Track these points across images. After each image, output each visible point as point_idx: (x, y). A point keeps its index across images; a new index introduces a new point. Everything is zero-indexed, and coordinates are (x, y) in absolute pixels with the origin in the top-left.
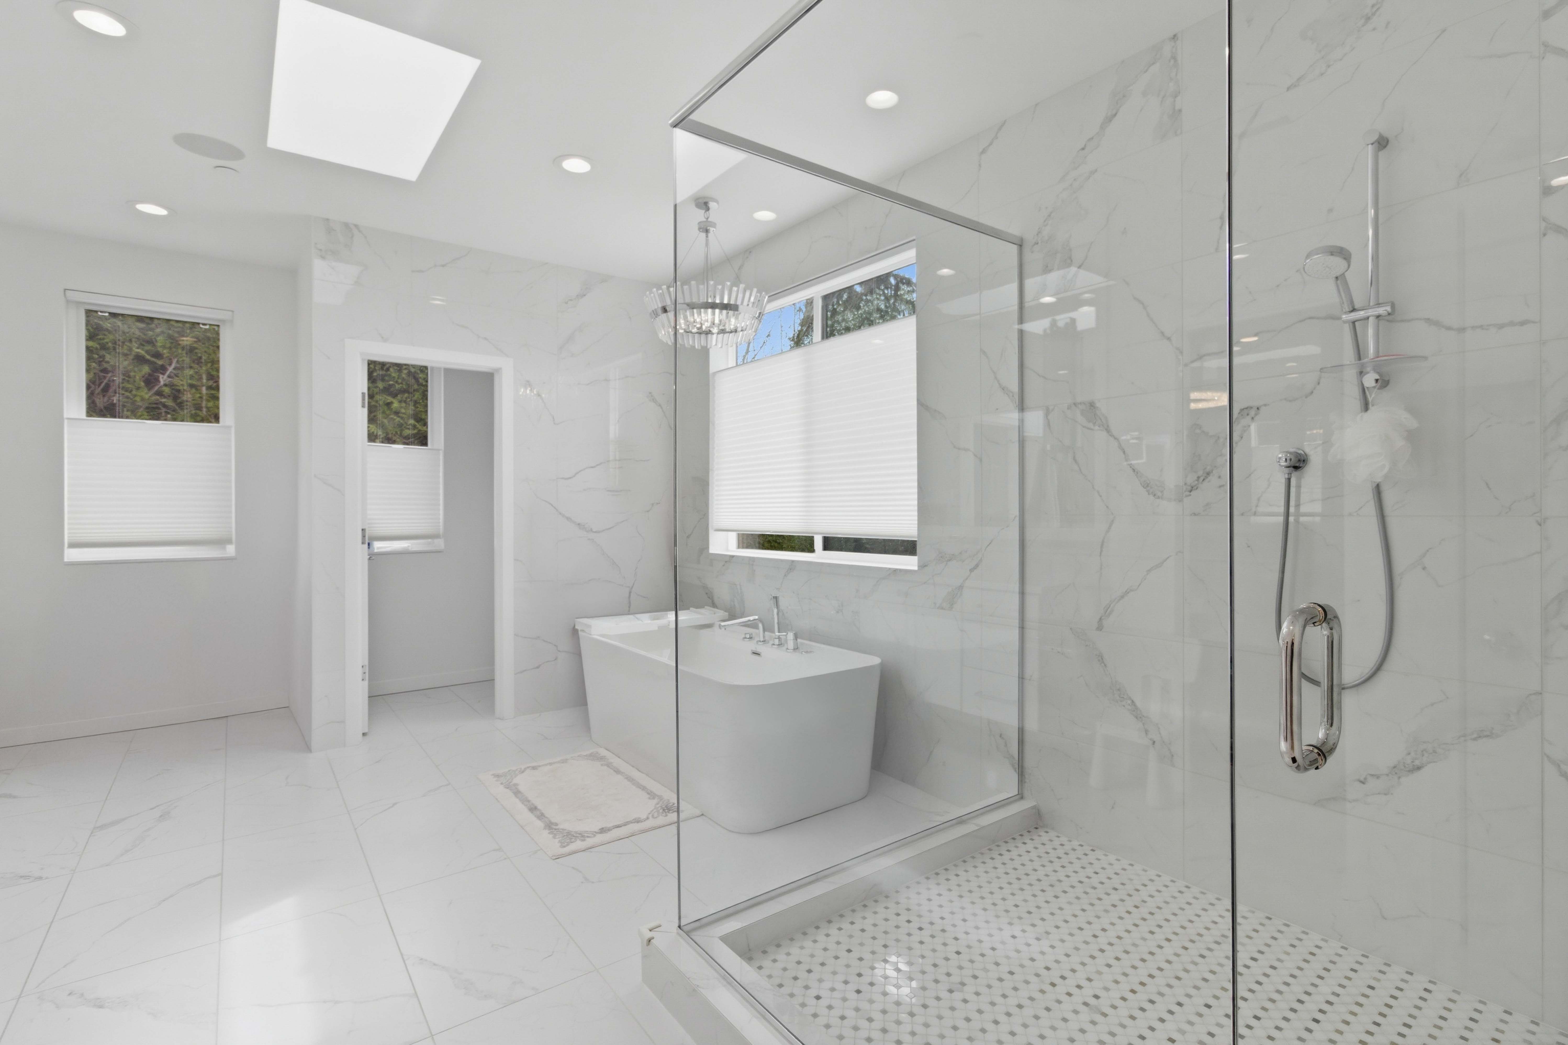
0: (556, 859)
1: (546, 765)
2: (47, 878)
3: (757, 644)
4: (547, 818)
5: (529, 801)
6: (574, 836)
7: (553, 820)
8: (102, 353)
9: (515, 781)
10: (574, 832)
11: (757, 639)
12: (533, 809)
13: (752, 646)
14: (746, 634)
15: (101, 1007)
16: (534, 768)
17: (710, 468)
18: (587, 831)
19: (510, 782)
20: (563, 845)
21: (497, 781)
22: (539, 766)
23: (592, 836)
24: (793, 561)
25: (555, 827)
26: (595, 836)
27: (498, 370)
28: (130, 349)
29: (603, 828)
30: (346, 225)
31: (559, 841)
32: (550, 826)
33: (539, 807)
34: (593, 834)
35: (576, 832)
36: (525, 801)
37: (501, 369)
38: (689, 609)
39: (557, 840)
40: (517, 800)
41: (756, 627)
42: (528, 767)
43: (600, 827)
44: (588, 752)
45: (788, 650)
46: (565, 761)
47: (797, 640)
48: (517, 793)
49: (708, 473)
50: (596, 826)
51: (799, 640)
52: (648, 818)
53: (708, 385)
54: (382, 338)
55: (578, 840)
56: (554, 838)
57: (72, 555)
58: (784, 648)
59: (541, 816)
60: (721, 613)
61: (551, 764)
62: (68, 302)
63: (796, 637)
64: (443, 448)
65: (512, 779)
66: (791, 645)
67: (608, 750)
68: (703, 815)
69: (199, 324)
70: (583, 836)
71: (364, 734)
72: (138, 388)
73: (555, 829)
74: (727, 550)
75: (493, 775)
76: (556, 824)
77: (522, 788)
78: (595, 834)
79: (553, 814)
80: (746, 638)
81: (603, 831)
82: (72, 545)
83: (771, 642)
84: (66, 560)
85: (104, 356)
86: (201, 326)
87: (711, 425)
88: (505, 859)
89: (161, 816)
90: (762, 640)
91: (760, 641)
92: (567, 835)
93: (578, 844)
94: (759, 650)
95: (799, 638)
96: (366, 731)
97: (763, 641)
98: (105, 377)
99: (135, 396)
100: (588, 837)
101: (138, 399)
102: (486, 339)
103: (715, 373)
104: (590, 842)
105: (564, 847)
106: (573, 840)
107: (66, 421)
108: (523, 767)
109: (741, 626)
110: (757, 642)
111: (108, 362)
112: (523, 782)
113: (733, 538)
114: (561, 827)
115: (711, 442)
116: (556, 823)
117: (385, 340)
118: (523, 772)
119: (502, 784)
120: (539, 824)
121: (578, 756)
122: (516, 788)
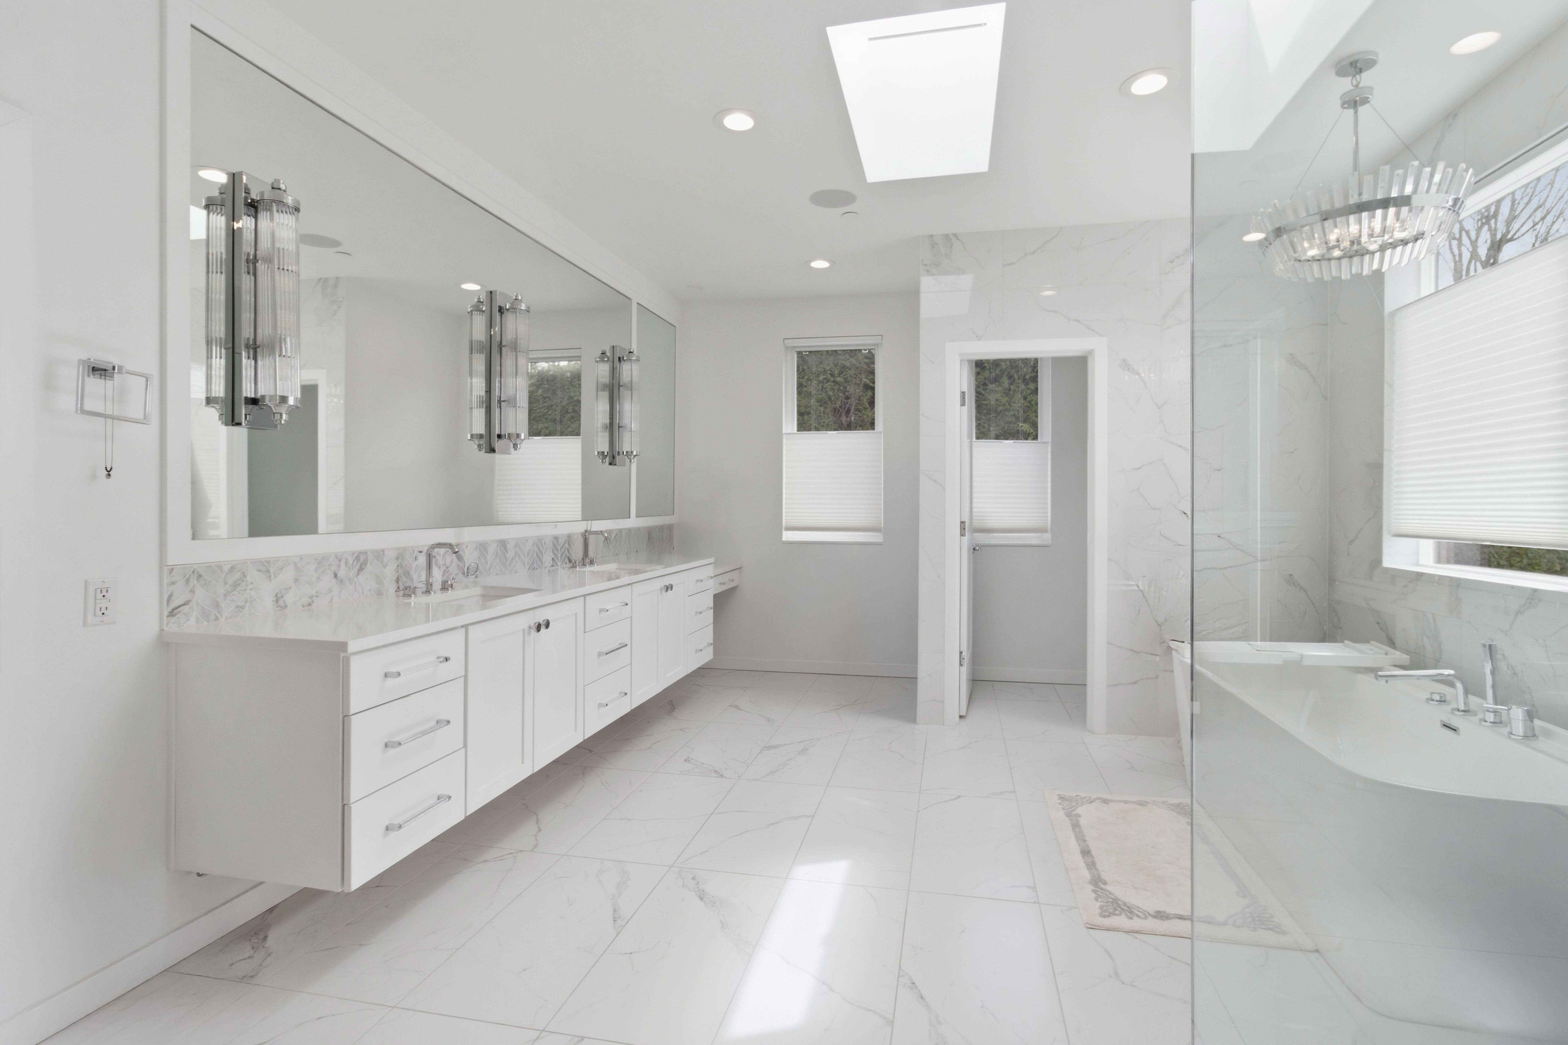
0: (1090, 928)
1: (1121, 801)
2: (725, 778)
3: (1452, 713)
4: (1097, 869)
5: (1085, 841)
6: (1120, 908)
7: (1104, 876)
8: (846, 385)
9: (1079, 811)
10: (1123, 902)
11: (1454, 706)
12: (1086, 852)
13: (1443, 714)
14: (1432, 693)
15: (701, 899)
16: (1105, 801)
17: (1386, 446)
18: (1139, 907)
19: (1073, 811)
20: (1104, 913)
21: (1060, 804)
22: (1111, 801)
23: (1143, 916)
24: (1535, 591)
25: (1102, 886)
26: (1146, 918)
27: (1091, 352)
28: (861, 380)
29: (1160, 912)
30: (947, 237)
31: (1101, 906)
32: (1097, 882)
33: (1094, 853)
34: (1145, 914)
35: (1125, 904)
36: (1081, 838)
37: (1093, 350)
38: (1343, 642)
39: (1098, 904)
40: (1072, 835)
41: (1452, 685)
42: (1099, 798)
43: (1158, 909)
44: (1176, 801)
45: (1513, 737)
46: (1142, 804)
47: (1532, 721)
48: (1076, 826)
49: (1381, 455)
50: (1151, 904)
51: (1537, 722)
52: (1224, 924)
53: (1381, 331)
54: (977, 337)
55: (1123, 914)
56: (1097, 899)
57: (788, 536)
58: (1505, 730)
59: (1091, 865)
60: (1398, 656)
61: (1126, 802)
62: (787, 348)
63: (1531, 716)
64: (1050, 441)
65: (1077, 808)
66: (1519, 728)
67: (1201, 806)
68: (1317, 951)
69: (861, 350)
70: (1131, 912)
71: (961, 717)
72: (866, 408)
73: (1101, 889)
74: (1417, 564)
75: (1059, 795)
76: (1105, 883)
77: (1083, 822)
78: (1146, 915)
79: (1106, 867)
80: (1433, 700)
81: (1160, 915)
82: (788, 529)
83: (1480, 716)
84: (784, 539)
85: (846, 388)
86: (863, 352)
87: (1386, 386)
88: (1035, 903)
89: (802, 750)
90: (1462, 707)
91: (1459, 710)
92: (1112, 903)
93: (1120, 921)
94: (1455, 722)
95: (1539, 718)
96: (964, 714)
97: (1463, 711)
98: (848, 403)
99: (864, 414)
100: (1138, 916)
101: (865, 417)
102: (1077, 321)
103: (1393, 314)
104: (1137, 923)
105: (1104, 917)
106: (1117, 912)
107: (784, 436)
108: (1094, 797)
109: (1433, 680)
110: (1453, 710)
111: (848, 391)
112: (1087, 814)
113: (1427, 548)
114: (1108, 888)
115: (1386, 412)
116: (1105, 881)
117: (979, 338)
118: (1091, 802)
119: (1063, 809)
120: (1086, 874)
121: (1163, 803)
122: (1078, 820)
